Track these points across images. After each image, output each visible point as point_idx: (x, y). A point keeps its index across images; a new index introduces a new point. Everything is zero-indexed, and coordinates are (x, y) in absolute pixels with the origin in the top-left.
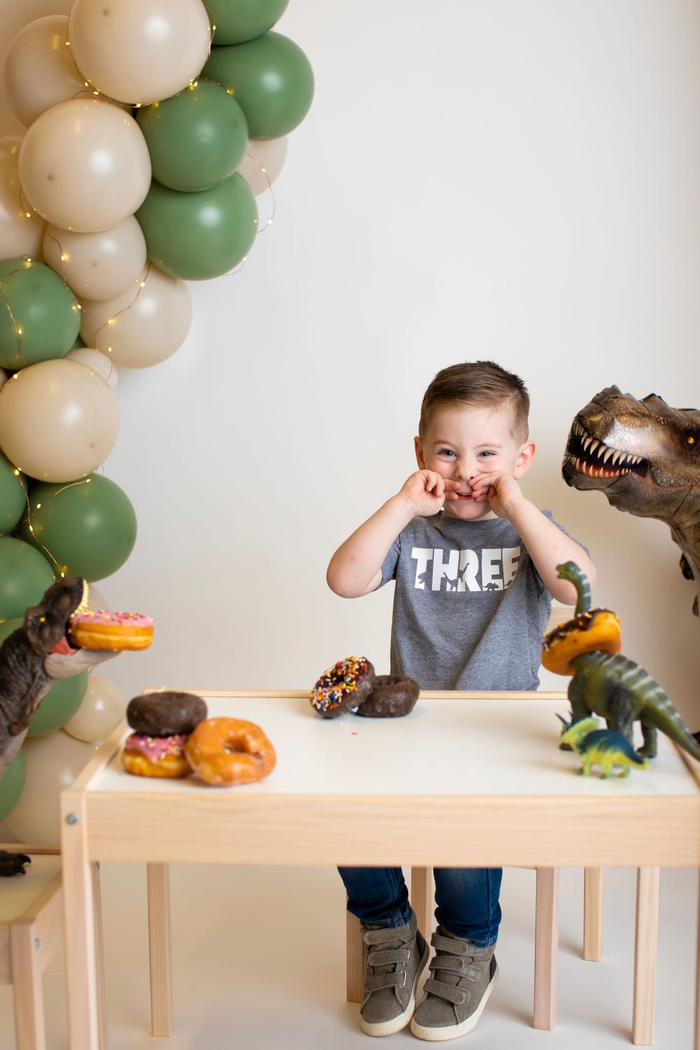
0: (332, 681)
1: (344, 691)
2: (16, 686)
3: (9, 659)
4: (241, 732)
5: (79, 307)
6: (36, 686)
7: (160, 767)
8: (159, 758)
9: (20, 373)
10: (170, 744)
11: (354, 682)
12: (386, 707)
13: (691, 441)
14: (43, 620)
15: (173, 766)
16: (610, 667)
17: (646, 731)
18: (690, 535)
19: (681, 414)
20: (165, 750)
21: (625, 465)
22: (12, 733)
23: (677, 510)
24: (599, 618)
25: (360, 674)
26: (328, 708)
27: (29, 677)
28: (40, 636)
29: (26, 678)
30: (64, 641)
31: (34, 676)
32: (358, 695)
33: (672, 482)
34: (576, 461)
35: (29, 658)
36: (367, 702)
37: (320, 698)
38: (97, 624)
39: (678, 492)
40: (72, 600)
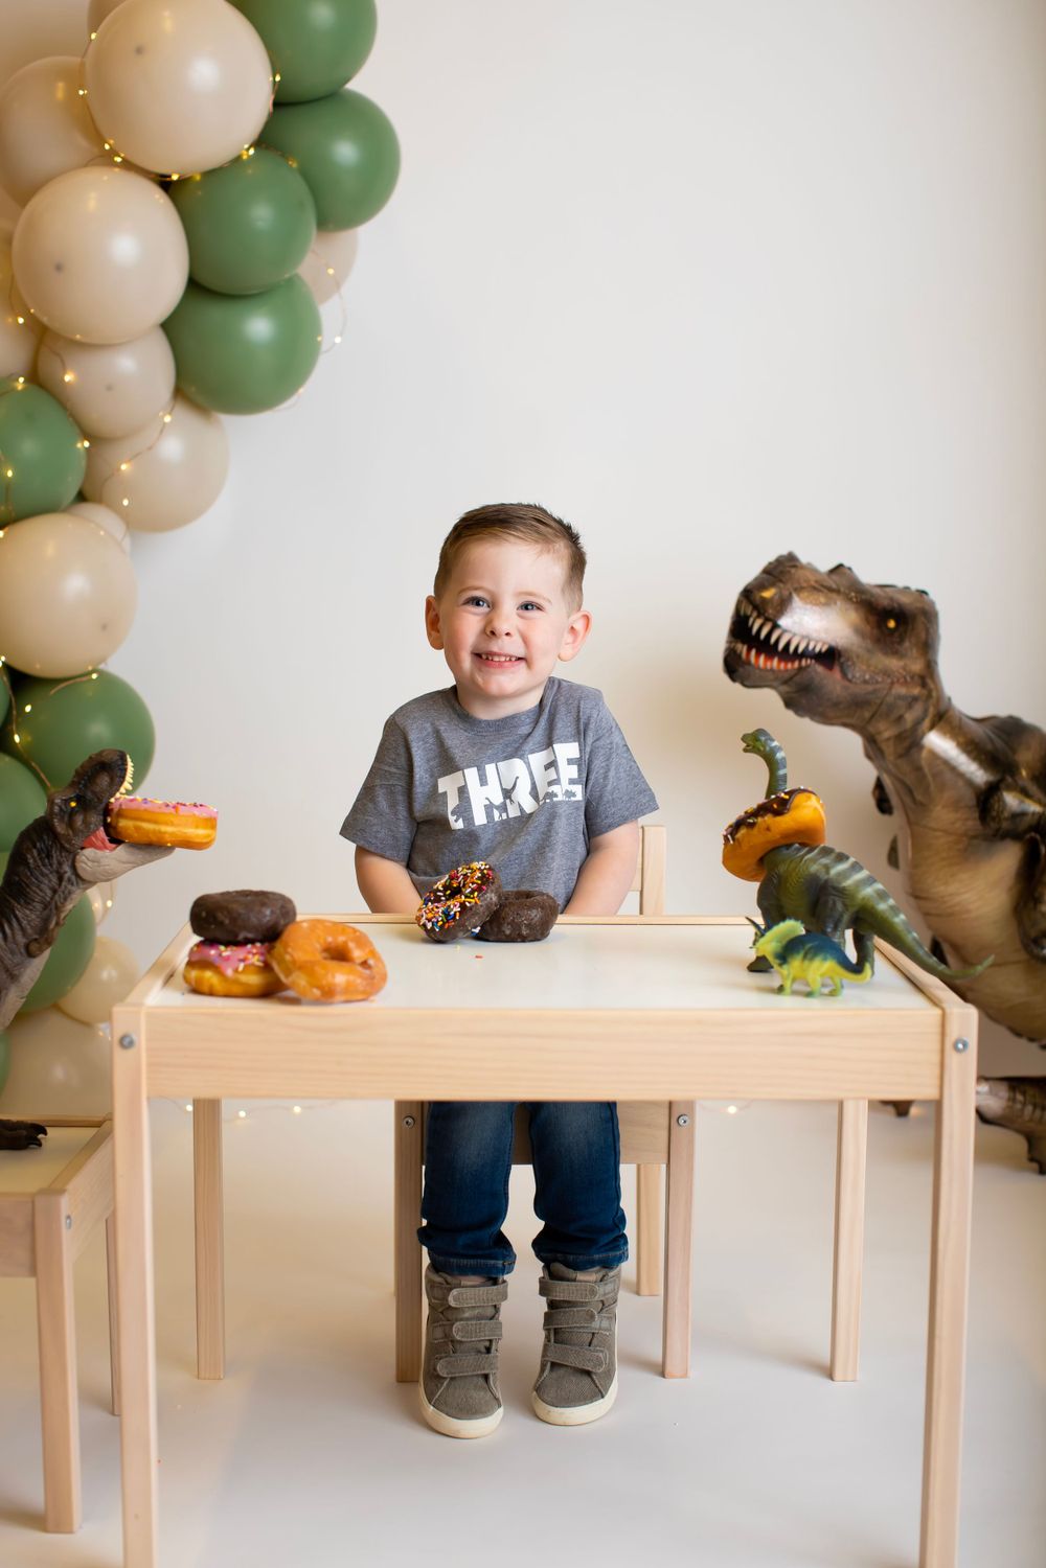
0: (444, 896)
1: (463, 905)
2: (38, 891)
3: (29, 856)
4: (341, 939)
5: (87, 444)
6: (63, 892)
7: (236, 982)
8: (236, 970)
9: (7, 529)
10: (249, 952)
11: (476, 894)
12: (516, 926)
13: (892, 624)
14: (73, 804)
15: (254, 980)
16: (814, 860)
17: (859, 941)
18: (889, 750)
19: (878, 591)
20: (243, 960)
21: (805, 654)
22: (31, 955)
23: (873, 716)
24: (799, 799)
25: (483, 883)
26: (441, 927)
27: (54, 880)
28: (71, 824)
29: (50, 881)
30: (101, 832)
31: (60, 879)
32: (481, 909)
33: (867, 677)
34: (742, 649)
35: (55, 854)
36: (490, 922)
37: (430, 915)
38: (146, 810)
39: (875, 691)
40: (112, 779)
